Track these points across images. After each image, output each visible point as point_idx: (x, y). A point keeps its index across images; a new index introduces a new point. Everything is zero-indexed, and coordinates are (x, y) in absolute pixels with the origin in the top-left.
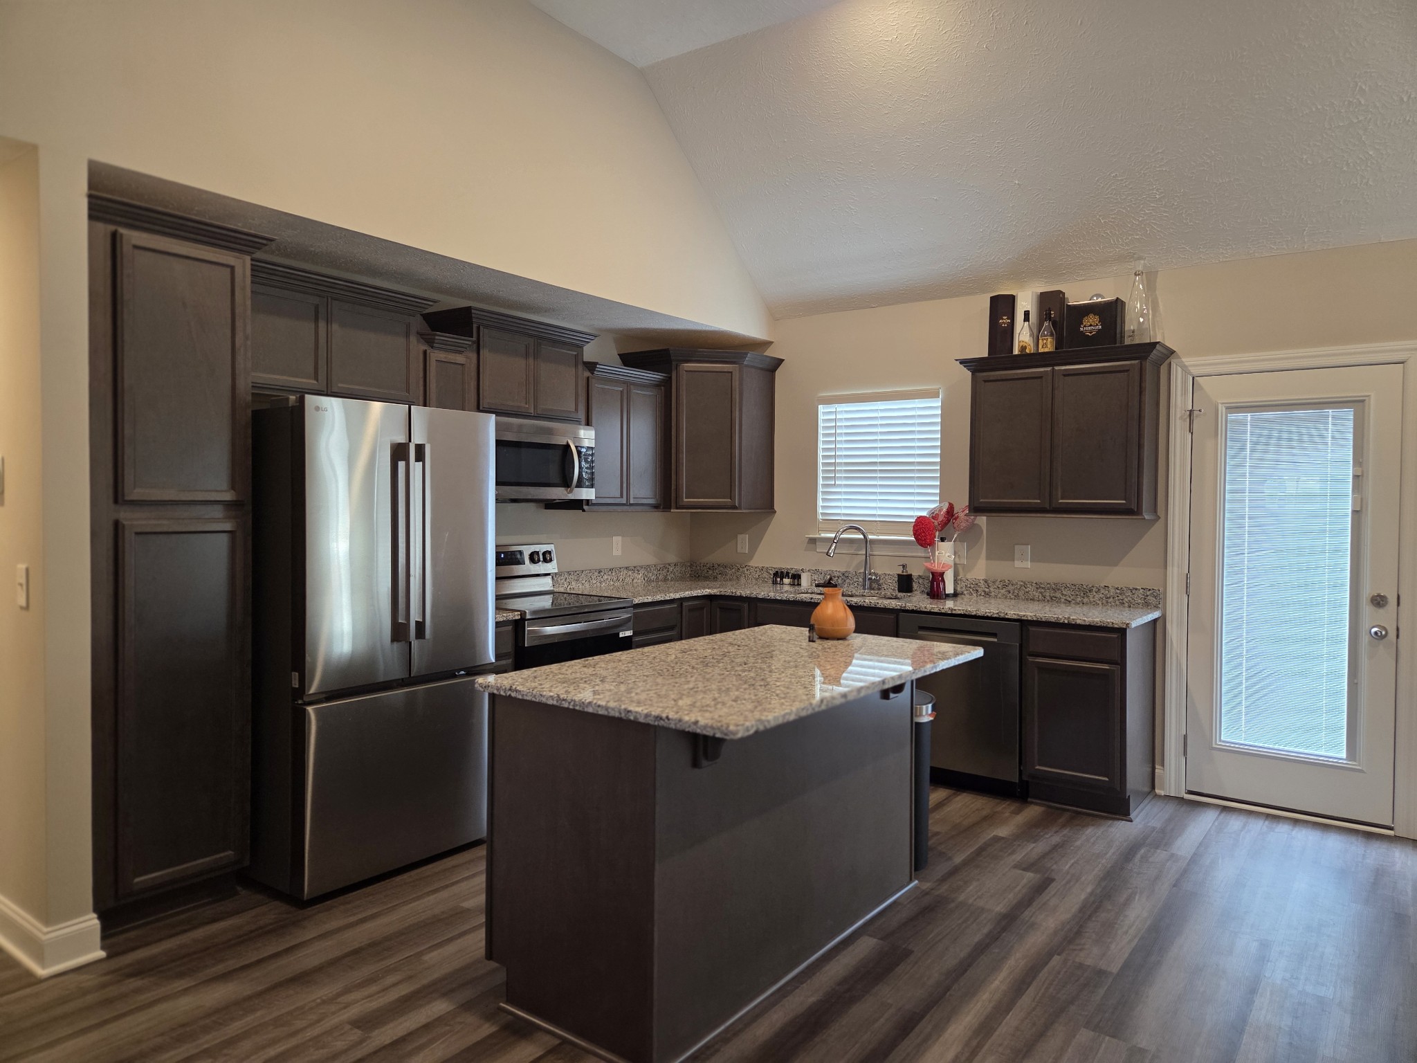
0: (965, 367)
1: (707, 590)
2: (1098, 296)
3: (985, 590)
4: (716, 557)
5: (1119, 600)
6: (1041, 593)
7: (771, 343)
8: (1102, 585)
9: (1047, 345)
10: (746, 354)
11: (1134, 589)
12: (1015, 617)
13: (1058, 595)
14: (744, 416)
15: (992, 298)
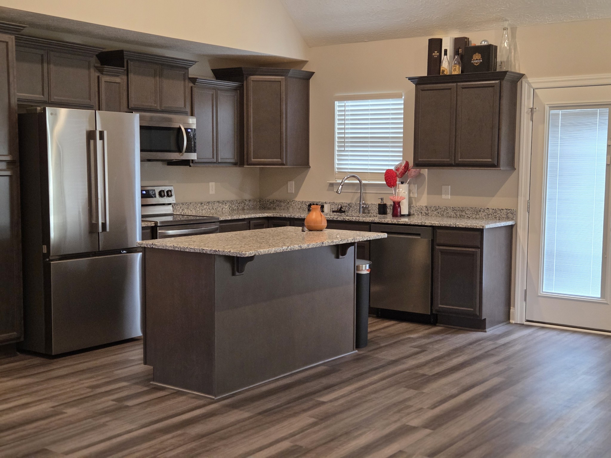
0: (411, 81)
1: (266, 214)
2: (485, 41)
3: (427, 211)
4: (276, 195)
5: (494, 216)
6: (455, 213)
7: (306, 62)
8: (486, 208)
9: (457, 71)
10: (289, 70)
11: (501, 209)
12: (430, 224)
13: (464, 214)
14: (288, 108)
15: (429, 40)
